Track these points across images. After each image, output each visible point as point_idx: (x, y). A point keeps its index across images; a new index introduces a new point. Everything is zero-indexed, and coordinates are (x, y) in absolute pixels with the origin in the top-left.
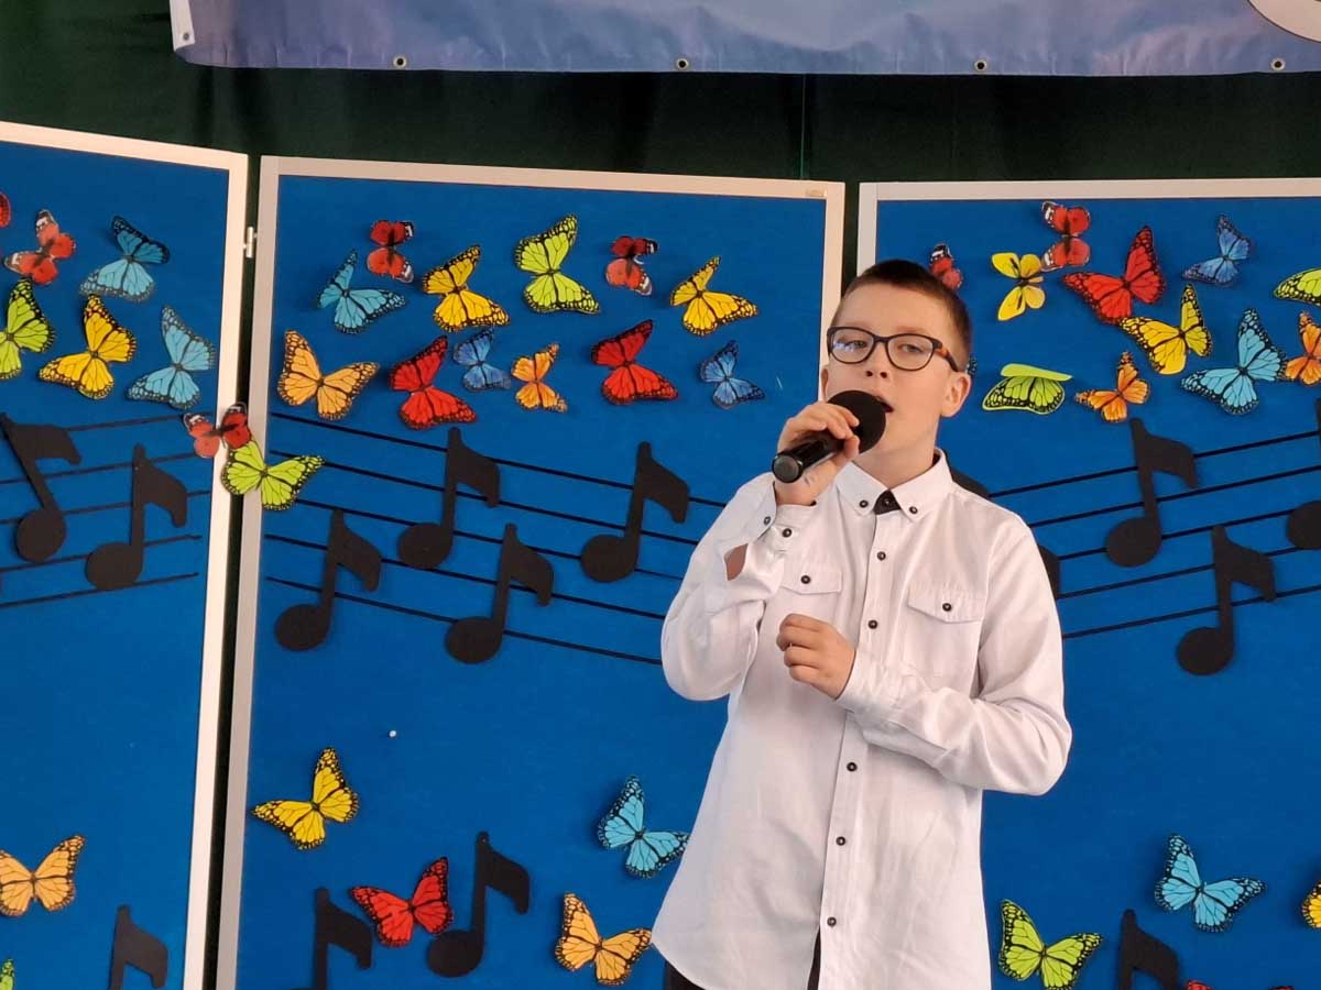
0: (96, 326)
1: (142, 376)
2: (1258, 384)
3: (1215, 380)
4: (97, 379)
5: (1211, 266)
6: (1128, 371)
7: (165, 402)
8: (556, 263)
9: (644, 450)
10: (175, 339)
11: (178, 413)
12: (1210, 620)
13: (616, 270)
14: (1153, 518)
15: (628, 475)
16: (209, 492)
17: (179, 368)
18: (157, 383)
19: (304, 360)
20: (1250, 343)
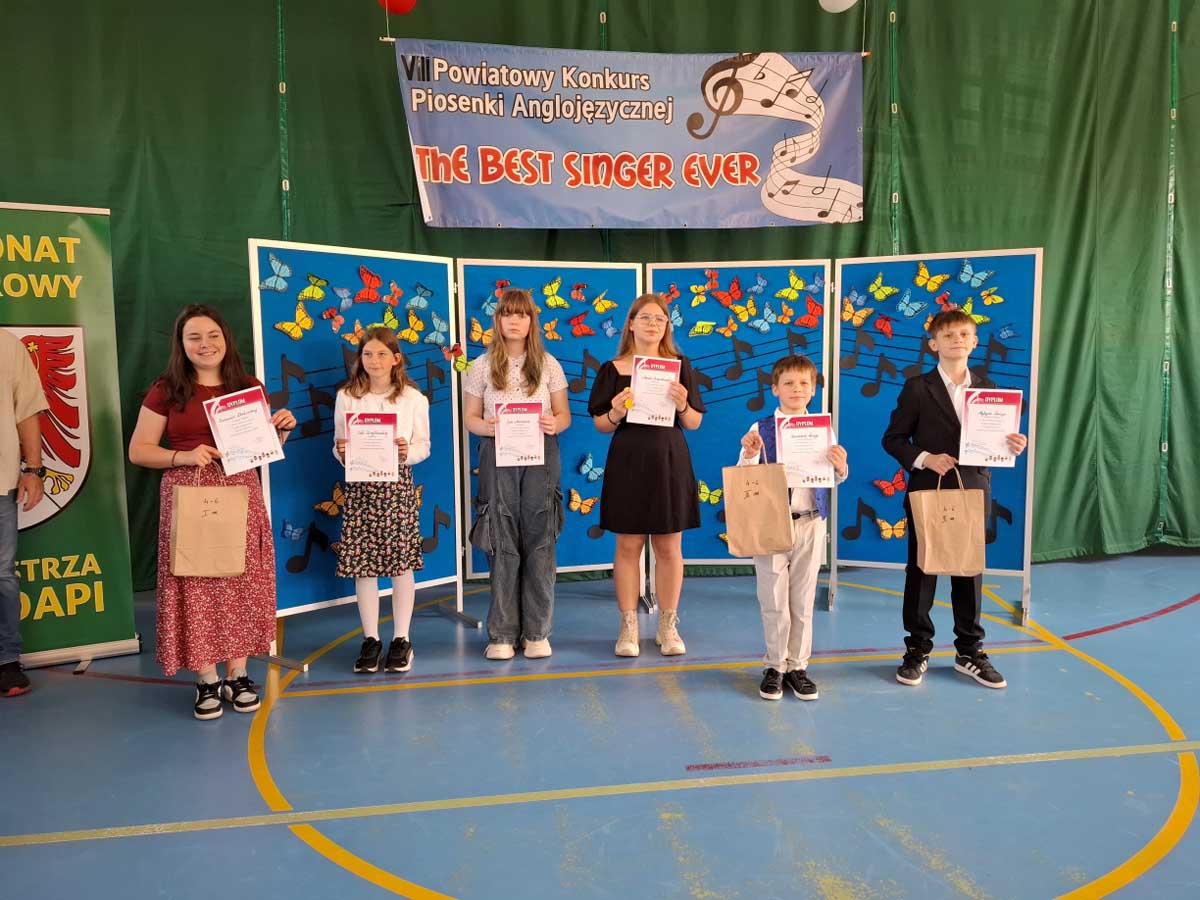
0: (412, 319)
1: (427, 335)
2: (770, 324)
3: (757, 323)
4: (414, 338)
5: (755, 288)
6: (731, 321)
7: (436, 344)
8: (555, 292)
9: (586, 351)
10: (436, 322)
11: (440, 347)
12: (756, 395)
13: (574, 294)
14: (740, 366)
15: (581, 358)
16: (450, 371)
17: (438, 331)
18: (432, 337)
19: (477, 327)
20: (767, 311)
